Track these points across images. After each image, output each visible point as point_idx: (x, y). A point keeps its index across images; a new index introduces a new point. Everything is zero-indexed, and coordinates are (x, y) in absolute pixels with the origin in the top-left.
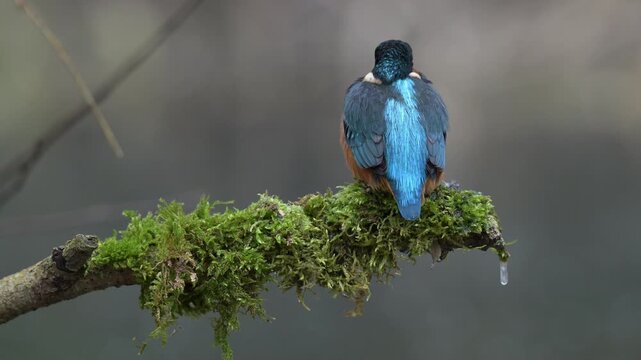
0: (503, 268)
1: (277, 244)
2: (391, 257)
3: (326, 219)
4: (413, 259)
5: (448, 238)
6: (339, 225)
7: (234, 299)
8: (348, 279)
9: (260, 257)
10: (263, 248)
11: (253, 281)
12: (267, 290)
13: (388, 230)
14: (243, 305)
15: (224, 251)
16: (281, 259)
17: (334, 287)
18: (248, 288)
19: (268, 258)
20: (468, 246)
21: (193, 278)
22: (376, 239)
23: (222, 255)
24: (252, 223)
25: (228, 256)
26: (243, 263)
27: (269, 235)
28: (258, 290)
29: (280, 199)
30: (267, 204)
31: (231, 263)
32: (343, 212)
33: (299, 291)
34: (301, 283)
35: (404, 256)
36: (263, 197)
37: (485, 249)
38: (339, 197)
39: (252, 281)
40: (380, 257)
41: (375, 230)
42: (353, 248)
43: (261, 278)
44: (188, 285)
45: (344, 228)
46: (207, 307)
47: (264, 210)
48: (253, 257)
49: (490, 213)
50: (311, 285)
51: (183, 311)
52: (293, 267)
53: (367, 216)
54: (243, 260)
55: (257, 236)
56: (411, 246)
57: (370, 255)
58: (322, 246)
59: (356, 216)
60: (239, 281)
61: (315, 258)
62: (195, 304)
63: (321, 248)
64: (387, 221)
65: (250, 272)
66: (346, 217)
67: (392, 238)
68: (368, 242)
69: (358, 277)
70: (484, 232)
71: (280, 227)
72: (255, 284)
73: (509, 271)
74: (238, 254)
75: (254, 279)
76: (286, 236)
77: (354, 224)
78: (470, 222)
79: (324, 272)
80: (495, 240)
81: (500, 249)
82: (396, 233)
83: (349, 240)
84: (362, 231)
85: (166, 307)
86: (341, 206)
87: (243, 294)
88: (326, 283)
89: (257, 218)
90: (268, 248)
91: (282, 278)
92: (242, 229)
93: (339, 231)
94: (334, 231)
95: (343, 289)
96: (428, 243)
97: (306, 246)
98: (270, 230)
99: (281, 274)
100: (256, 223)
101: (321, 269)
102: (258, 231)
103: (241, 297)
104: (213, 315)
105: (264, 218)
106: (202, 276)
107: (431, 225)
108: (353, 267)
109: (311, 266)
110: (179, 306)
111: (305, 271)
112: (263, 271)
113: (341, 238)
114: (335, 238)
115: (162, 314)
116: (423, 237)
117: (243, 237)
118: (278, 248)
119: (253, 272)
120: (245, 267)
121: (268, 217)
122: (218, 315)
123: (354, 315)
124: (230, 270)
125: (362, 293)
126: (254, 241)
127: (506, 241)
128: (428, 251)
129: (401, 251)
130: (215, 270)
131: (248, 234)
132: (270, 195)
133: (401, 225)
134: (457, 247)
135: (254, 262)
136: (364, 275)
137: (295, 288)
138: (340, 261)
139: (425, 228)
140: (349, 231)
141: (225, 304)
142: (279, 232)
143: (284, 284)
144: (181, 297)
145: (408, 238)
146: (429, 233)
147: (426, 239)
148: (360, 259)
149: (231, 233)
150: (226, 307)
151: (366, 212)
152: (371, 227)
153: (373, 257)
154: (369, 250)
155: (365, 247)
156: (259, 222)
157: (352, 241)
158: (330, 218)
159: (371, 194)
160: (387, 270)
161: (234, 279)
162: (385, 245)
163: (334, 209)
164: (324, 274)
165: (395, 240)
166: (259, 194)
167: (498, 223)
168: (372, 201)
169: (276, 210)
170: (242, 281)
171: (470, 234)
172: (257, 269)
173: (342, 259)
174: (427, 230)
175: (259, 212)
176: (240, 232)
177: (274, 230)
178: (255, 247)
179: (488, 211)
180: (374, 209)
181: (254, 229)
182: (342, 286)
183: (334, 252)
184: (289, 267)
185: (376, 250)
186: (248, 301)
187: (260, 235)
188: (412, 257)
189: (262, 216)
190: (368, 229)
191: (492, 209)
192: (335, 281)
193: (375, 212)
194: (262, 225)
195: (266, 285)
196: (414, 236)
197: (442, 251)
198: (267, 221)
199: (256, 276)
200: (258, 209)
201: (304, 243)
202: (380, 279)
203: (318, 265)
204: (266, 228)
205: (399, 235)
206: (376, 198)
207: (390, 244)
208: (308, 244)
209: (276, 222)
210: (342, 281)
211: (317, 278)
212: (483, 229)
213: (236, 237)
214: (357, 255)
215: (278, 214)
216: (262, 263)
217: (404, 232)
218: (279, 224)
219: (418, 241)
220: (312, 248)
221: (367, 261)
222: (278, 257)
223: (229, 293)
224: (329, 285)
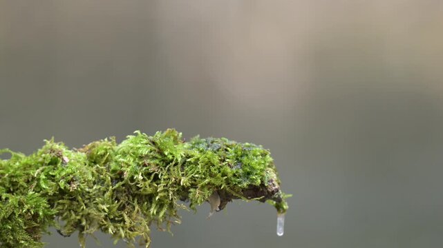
1: (60, 189)
2: (171, 206)
3: (109, 167)
4: (193, 209)
5: (228, 189)
6: (122, 173)
7: (17, 242)
8: (128, 224)
9: (44, 202)
10: (47, 193)
11: (36, 225)
12: (49, 233)
13: (169, 179)
15: (8, 195)
16: (63, 204)
17: (115, 234)
18: (31, 231)
19: (51, 203)
20: (247, 197)
22: (157, 189)
23: (7, 199)
24: (38, 168)
25: (13, 199)
26: (27, 207)
27: (53, 181)
28: (41, 234)
29: (65, 145)
30: (52, 151)
31: (15, 207)
32: (125, 161)
33: (81, 235)
34: (82, 228)
35: (184, 206)
36: (49, 144)
37: (263, 201)
38: (125, 145)
39: (34, 225)
40: (161, 205)
41: (156, 178)
42: (134, 196)
43: (43, 222)
45: (126, 176)
47: (49, 156)
48: (36, 201)
49: (269, 166)
50: (93, 230)
52: (75, 212)
53: (149, 164)
54: (27, 204)
55: (42, 182)
56: (191, 195)
57: (151, 203)
58: (104, 192)
59: (139, 165)
60: (22, 225)
61: (97, 204)
63: (103, 195)
64: (169, 170)
65: (33, 216)
66: (128, 165)
67: (173, 187)
68: (149, 190)
69: (139, 222)
70: (262, 185)
71: (64, 173)
72: (39, 227)
74: (22, 198)
75: (37, 222)
76: (69, 183)
77: (136, 173)
78: (249, 174)
79: (106, 218)
80: (273, 193)
81: (278, 201)
82: (177, 183)
83: (130, 186)
84: (144, 180)
86: (124, 154)
87: (27, 237)
88: (107, 229)
89: (42, 164)
90: (51, 193)
91: (65, 222)
92: (28, 174)
93: (122, 180)
94: (116, 179)
95: (123, 235)
96: (207, 193)
97: (89, 192)
98: (54, 176)
99: (64, 219)
100: (41, 168)
101: (103, 215)
102: (43, 177)
103: (23, 238)
105: (49, 164)
107: (211, 176)
108: (134, 214)
109: (93, 212)
111: (87, 216)
112: (45, 215)
113: (123, 185)
114: (117, 185)
116: (203, 187)
117: (28, 182)
118: (62, 193)
119: (36, 216)
120: (28, 210)
121: (54, 163)
124: (13, 214)
126: (38, 185)
128: (207, 201)
129: (181, 200)
131: (33, 178)
132: (56, 141)
133: (183, 175)
134: (236, 198)
135: (37, 207)
136: (145, 223)
137: (77, 232)
138: (122, 208)
139: (205, 178)
140: (132, 179)
142: (63, 178)
143: (67, 229)
145: (188, 188)
146: (209, 183)
147: (206, 189)
148: (141, 207)
149: (16, 176)
151: (147, 161)
152: (153, 176)
153: (154, 205)
154: (150, 198)
155: (146, 195)
156: (44, 167)
157: (134, 189)
158: (113, 166)
159: (154, 143)
160: (167, 219)
161: (17, 222)
162: (166, 194)
163: (117, 157)
164: (105, 219)
165: (176, 189)
166: (45, 140)
167: (277, 176)
168: (155, 151)
169: (60, 156)
170: (25, 224)
171: (250, 185)
172: (41, 214)
173: (124, 206)
174: (207, 181)
175: (44, 158)
176: (25, 177)
177: (58, 176)
178: (38, 192)
179: (267, 164)
180: (157, 158)
181: (38, 174)
182: (122, 233)
183: (117, 199)
184: (72, 213)
185: (157, 198)
186: (30, 244)
187: (43, 179)
188: (193, 206)
189: (47, 162)
190: (149, 179)
191: (271, 162)
192: (116, 227)
193: (157, 162)
194: (46, 171)
195: (47, 228)
196: (194, 186)
197: (221, 202)
198: (51, 167)
199: (38, 220)
200: (43, 155)
201: (87, 190)
202: (160, 226)
203: (100, 211)
204: (50, 173)
205: (179, 184)
206: (159, 148)
207: (171, 193)
208: (91, 190)
209: (60, 169)
210: (123, 228)
211: (99, 224)
212: (262, 182)
213: (21, 181)
214: (138, 203)
215: (63, 159)
216: (46, 208)
217: (184, 181)
218: (63, 170)
219: (198, 191)
220: (94, 195)
221: (148, 209)
222: (60, 201)
223: (12, 235)
224: (110, 230)
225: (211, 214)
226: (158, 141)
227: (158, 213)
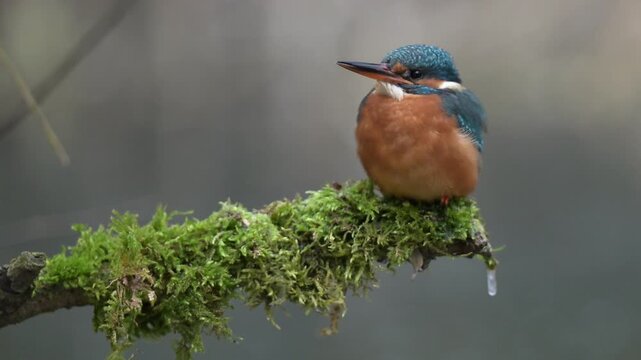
0: (491, 276)
1: (242, 257)
2: (368, 268)
3: (295, 228)
4: (392, 270)
5: (431, 246)
6: (310, 235)
7: (196, 319)
8: (321, 293)
9: (224, 272)
10: (227, 262)
11: (217, 298)
12: (232, 307)
13: (363, 238)
14: (206, 325)
15: (184, 266)
16: (247, 274)
17: (306, 303)
18: (212, 306)
19: (233, 272)
20: (452, 254)
21: (152, 296)
22: (351, 249)
23: (182, 271)
24: (215, 235)
25: (189, 271)
26: (206, 278)
27: (234, 247)
28: (223, 309)
29: (244, 207)
30: (230, 213)
31: (192, 279)
32: (314, 220)
33: (268, 307)
34: (270, 299)
35: (382, 267)
36: (226, 206)
37: (470, 257)
38: (309, 203)
39: (216, 298)
40: (356, 268)
41: (349, 238)
42: (326, 259)
43: (226, 294)
44: (146, 304)
45: (315, 237)
46: (167, 327)
47: (227, 220)
48: (216, 272)
49: (475, 217)
50: (280, 301)
51: (141, 333)
52: (260, 281)
53: (341, 223)
54: (205, 275)
55: (221, 249)
56: (389, 255)
57: (345, 266)
58: (291, 257)
59: (329, 224)
60: (201, 299)
61: (284, 271)
62: (154, 325)
63: (290, 260)
64: (363, 228)
65: (213, 288)
66: (318, 225)
67: (369, 247)
68: (342, 252)
69: (332, 292)
70: (469, 238)
71: (245, 238)
72: (219, 301)
73: (499, 280)
74: (200, 269)
75: (218, 295)
76: (252, 248)
77: (326, 233)
78: (453, 227)
79: (295, 286)
80: (481, 246)
81: (488, 256)
82: (373, 242)
83: (321, 250)
84: (336, 240)
85: (123, 329)
86: (312, 213)
87: (207, 313)
88: (297, 299)
89: (220, 229)
90: (232, 261)
91: (249, 294)
92: (203, 241)
93: (310, 241)
94: (304, 241)
95: (316, 304)
96: (408, 252)
97: (274, 258)
98: (234, 242)
99: (248, 290)
100: (219, 234)
101: (291, 282)
102: (222, 243)
103: (204, 315)
104: (173, 338)
105: (228, 228)
106: (161, 294)
107: (411, 231)
108: (327, 280)
109: (281, 280)
110: (136, 329)
111: (274, 286)
112: (228, 287)
113: (312, 248)
114: (305, 249)
115: (118, 337)
116: (402, 245)
117: (204, 250)
118: (244, 261)
119: (216, 289)
120: (208, 283)
121: (231, 227)
122: (179, 337)
123: (329, 332)
124: (191, 287)
125: (337, 308)
126: (217, 254)
127: (493, 247)
128: (408, 260)
129: (379, 261)
130: (175, 288)
131: (210, 246)
132: (233, 202)
133: (379, 233)
134: (440, 255)
135: (217, 277)
136: (339, 288)
137: (263, 304)
138: (312, 274)
139: (404, 235)
140: (322, 240)
141: (187, 324)
142: (244, 243)
143: (251, 300)
144: (139, 317)
145: (387, 247)
146: (409, 240)
147: (405, 247)
148: (334, 271)
149: (192, 245)
150: (188, 327)
151: (339, 220)
152: (345, 236)
153: (348, 269)
154: (344, 260)
155: (339, 258)
156: (222, 233)
157: (325, 252)
158: (300, 227)
159: (344, 199)
160: (364, 283)
161: (196, 296)
162: (361, 255)
163: (304, 217)
164: (295, 288)
165: (372, 249)
166: (221, 203)
167: (485, 227)
168: (345, 207)
169: (240, 219)
170: (205, 299)
171: (454, 240)
172: (221, 284)
173: (314, 272)
174: (406, 238)
175: (222, 223)
176: (201, 245)
177: (239, 242)
178: (218, 261)
179: (473, 215)
180: (348, 215)
181: (217, 241)
182: (315, 302)
183: (306, 264)
184: (257, 282)
185: (351, 260)
186: (212, 320)
187: (223, 247)
188: (391, 267)
189: (225, 227)
190: (342, 238)
191: (477, 212)
192: (307, 296)
193: (349, 219)
194: (226, 237)
195: (231, 302)
196: (392, 244)
197: (424, 260)
198: (231, 232)
199: (220, 292)
200: (220, 219)
201: (272, 255)
202: (357, 292)
203: (288, 279)
204: (230, 239)
205: (376, 243)
206: (350, 204)
207: (366, 254)
208: (277, 256)
209: (240, 233)
210: (315, 296)
211: (287, 293)
212: (468, 235)
213: (198, 251)
214: (331, 267)
215: (243, 223)
216: (227, 278)
217: (381, 240)
218: (244, 234)
219: (397, 250)
220: (281, 260)
221: (342, 273)
222: (244, 271)
223: (191, 312)
224: (301, 300)
225: (414, 276)
226: (348, 197)
227: (353, 277)
